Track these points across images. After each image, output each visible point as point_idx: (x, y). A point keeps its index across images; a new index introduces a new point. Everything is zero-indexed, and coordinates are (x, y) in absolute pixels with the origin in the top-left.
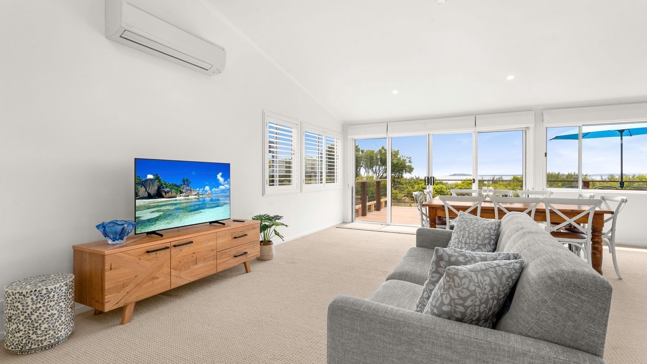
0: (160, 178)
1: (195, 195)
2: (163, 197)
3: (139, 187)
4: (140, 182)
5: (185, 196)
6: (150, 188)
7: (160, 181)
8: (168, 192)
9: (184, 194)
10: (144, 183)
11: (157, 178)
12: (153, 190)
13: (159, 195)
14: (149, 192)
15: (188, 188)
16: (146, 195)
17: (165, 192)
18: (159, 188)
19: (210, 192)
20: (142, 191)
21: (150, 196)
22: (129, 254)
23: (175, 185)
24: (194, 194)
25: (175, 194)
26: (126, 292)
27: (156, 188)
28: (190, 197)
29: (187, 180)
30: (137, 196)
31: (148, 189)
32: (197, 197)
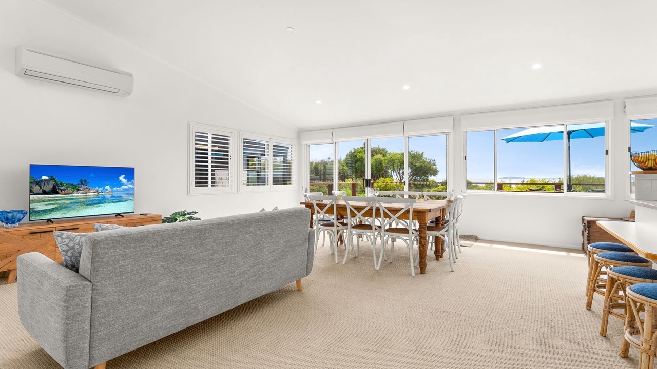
0: (56, 179)
1: (94, 192)
2: (58, 193)
3: (34, 186)
4: (35, 182)
5: (82, 193)
6: (45, 186)
7: (55, 181)
8: (64, 190)
9: (81, 192)
10: (39, 183)
11: (52, 179)
12: (48, 188)
13: (54, 191)
14: (44, 189)
15: (86, 187)
16: (41, 191)
17: (61, 190)
18: (54, 187)
19: (111, 190)
20: (36, 188)
21: (44, 193)
22: (12, 234)
23: (71, 185)
24: (92, 191)
25: (71, 191)
26: (9, 261)
27: (52, 186)
28: (88, 194)
29: (85, 181)
30: (31, 192)
31: (42, 187)
32: (96, 194)
